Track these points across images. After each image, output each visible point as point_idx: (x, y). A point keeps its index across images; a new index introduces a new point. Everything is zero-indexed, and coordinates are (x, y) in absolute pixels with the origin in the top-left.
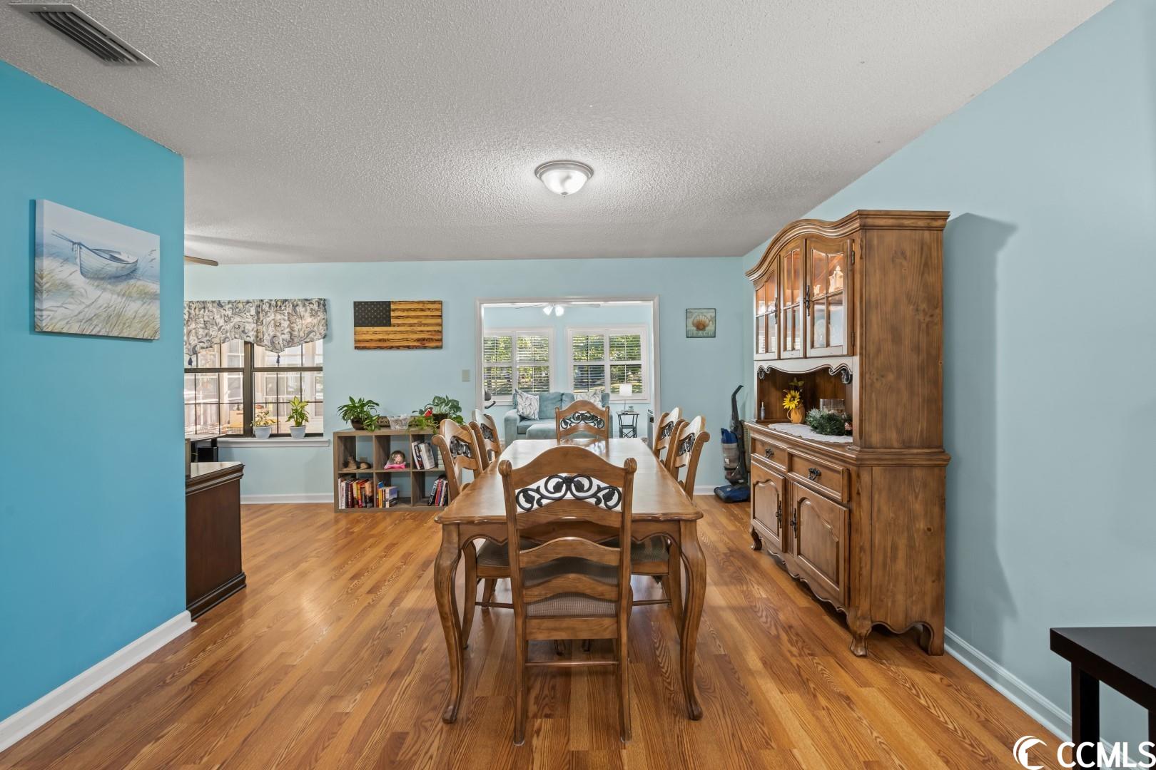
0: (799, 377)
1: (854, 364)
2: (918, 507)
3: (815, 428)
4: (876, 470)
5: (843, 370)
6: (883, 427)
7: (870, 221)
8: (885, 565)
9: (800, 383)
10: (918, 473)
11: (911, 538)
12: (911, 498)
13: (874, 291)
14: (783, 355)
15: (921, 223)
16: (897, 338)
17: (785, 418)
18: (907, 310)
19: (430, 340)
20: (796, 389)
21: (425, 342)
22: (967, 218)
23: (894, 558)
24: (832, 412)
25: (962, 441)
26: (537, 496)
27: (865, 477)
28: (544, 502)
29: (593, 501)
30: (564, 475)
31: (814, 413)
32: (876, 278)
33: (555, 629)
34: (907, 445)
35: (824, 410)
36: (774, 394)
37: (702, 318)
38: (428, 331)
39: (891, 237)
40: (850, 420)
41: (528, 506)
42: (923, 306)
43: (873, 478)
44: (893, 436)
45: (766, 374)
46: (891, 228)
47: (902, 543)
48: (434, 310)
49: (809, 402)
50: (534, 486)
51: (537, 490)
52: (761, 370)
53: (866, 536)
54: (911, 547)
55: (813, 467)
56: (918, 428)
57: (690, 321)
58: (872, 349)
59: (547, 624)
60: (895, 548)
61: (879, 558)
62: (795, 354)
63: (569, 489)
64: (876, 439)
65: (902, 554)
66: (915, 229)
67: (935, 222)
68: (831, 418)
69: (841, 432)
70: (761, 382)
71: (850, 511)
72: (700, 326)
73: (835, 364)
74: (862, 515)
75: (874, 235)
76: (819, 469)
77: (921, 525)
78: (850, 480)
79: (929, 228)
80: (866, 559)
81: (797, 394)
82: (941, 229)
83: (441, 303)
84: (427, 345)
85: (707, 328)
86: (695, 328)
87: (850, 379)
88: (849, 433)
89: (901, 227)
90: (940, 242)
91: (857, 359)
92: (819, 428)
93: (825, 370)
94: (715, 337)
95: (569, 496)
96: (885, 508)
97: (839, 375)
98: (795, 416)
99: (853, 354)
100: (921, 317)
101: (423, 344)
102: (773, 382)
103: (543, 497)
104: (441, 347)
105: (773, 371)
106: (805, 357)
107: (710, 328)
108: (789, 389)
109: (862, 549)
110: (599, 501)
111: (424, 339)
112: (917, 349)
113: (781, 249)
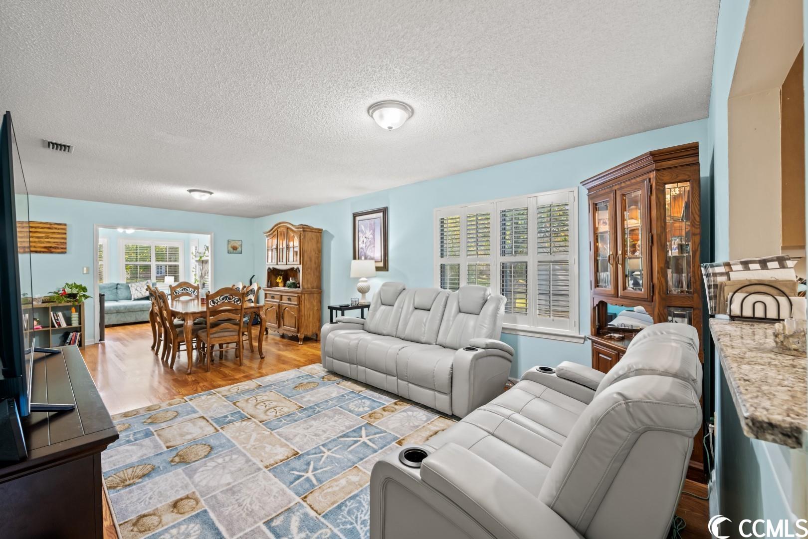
0: (282, 271)
1: (300, 267)
2: (315, 304)
3: (289, 287)
4: (306, 295)
5: (298, 268)
6: (307, 284)
7: (305, 229)
8: (307, 320)
9: (283, 273)
10: (315, 295)
11: (313, 312)
12: (313, 302)
13: (306, 247)
14: (279, 263)
15: (317, 231)
16: (311, 260)
17: (277, 285)
18: (313, 253)
19: (55, 248)
20: (281, 275)
21: (52, 249)
22: (326, 231)
23: (309, 317)
24: (294, 281)
25: (325, 287)
26: (216, 302)
27: (303, 297)
28: (219, 303)
29: (233, 302)
30: (225, 295)
31: (288, 282)
32: (306, 245)
33: (220, 341)
34: (313, 288)
35: (291, 281)
36: (273, 277)
37: (235, 245)
38: (54, 242)
39: (310, 234)
40: (299, 284)
41: (213, 305)
42: (317, 252)
43: (305, 297)
44: (310, 286)
45: (271, 270)
46: (310, 231)
47: (311, 313)
48: (61, 229)
49: (285, 279)
50: (216, 299)
51: (217, 300)
52: (269, 269)
53: (303, 311)
54: (313, 313)
55: (288, 297)
56: (316, 283)
57: (230, 246)
58: (305, 263)
59: (217, 339)
60: (310, 315)
61: (306, 318)
62: (283, 263)
63: (226, 299)
64: (306, 287)
65: (311, 316)
66: (315, 232)
67: (320, 231)
68: (293, 283)
69: (296, 287)
70: (269, 273)
71: (299, 307)
72: (235, 248)
73: (295, 267)
74: (302, 307)
75: (306, 233)
76: (290, 297)
77: (316, 308)
78: (299, 298)
79: (319, 232)
80: (303, 318)
81: (281, 277)
82: (321, 233)
83: (65, 225)
84: (53, 251)
85: (238, 250)
86: (232, 249)
87: (299, 271)
88: (299, 287)
89: (312, 231)
90: (321, 236)
91: (301, 265)
92: (290, 287)
93: (292, 269)
94: (241, 253)
95: (226, 301)
96: (307, 304)
97: (296, 270)
98: (281, 284)
99: (300, 264)
100: (316, 255)
101: (49, 250)
102: (273, 273)
103: (218, 302)
104: (65, 253)
105: (274, 269)
106: (287, 264)
107: (239, 249)
108: (279, 275)
109: (302, 316)
110: (235, 302)
111: (51, 247)
112: (315, 263)
113: (278, 228)
